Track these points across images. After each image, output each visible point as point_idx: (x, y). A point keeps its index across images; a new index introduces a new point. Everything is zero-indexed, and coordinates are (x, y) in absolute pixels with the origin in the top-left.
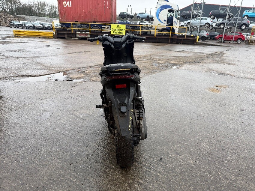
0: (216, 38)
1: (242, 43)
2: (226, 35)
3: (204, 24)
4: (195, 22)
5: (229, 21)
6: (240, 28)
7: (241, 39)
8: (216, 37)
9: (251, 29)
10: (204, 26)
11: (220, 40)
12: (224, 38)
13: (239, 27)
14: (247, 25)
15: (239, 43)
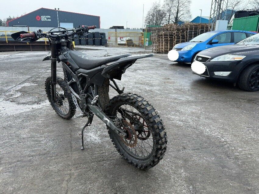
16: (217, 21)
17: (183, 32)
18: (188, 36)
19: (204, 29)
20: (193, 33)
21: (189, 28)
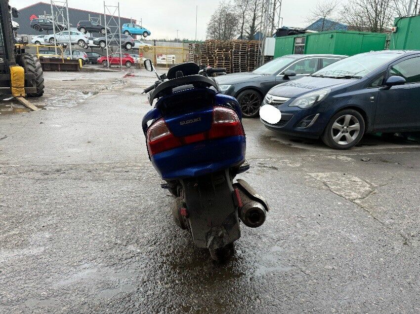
0: (99, 61)
1: (132, 67)
2: (110, 57)
3: (76, 41)
4: (61, 37)
5: (110, 38)
6: (126, 48)
7: (130, 61)
8: (98, 59)
9: (138, 49)
10: (78, 44)
11: (105, 64)
12: (109, 61)
13: (124, 47)
14: (132, 45)
15: (129, 67)
16: (267, 39)
17: (227, 51)
18: (233, 57)
19: (254, 48)
20: (240, 53)
21: (234, 47)
